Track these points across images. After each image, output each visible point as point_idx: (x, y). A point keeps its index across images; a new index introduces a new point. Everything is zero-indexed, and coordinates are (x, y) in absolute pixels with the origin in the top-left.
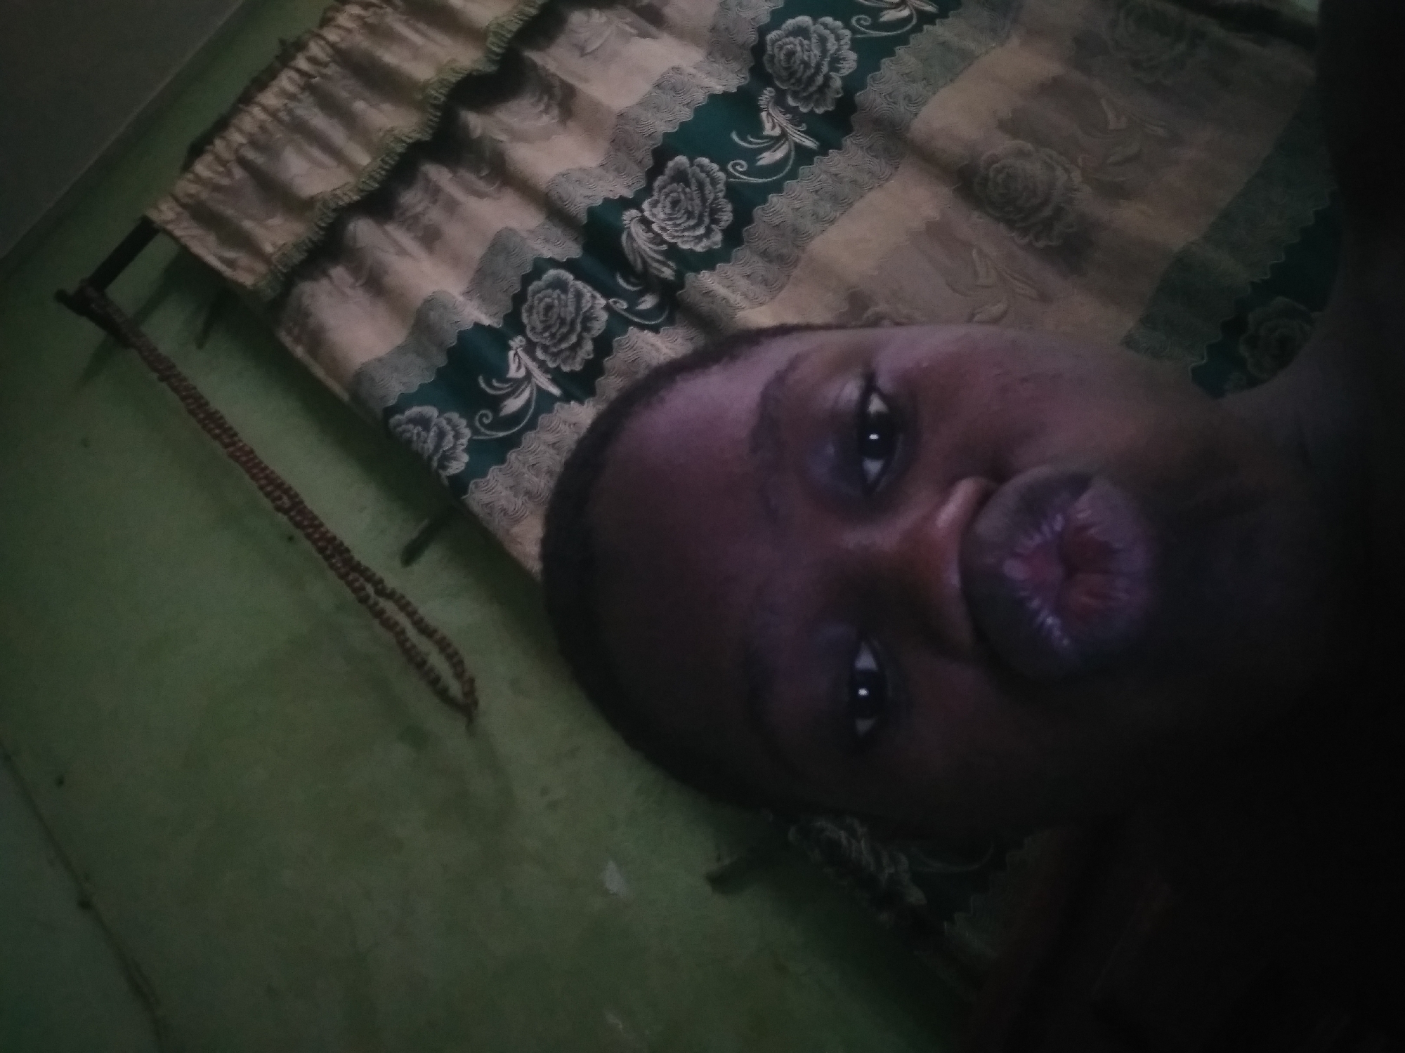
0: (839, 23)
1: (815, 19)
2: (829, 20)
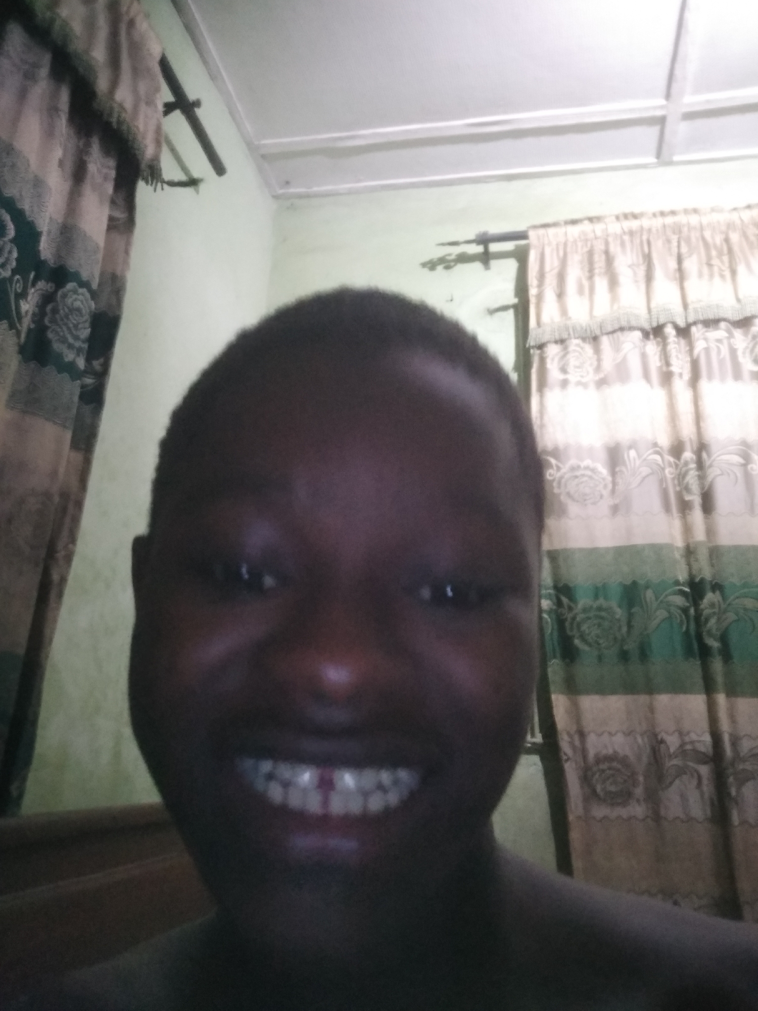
0: (14, 264)
1: (13, 241)
2: (15, 255)
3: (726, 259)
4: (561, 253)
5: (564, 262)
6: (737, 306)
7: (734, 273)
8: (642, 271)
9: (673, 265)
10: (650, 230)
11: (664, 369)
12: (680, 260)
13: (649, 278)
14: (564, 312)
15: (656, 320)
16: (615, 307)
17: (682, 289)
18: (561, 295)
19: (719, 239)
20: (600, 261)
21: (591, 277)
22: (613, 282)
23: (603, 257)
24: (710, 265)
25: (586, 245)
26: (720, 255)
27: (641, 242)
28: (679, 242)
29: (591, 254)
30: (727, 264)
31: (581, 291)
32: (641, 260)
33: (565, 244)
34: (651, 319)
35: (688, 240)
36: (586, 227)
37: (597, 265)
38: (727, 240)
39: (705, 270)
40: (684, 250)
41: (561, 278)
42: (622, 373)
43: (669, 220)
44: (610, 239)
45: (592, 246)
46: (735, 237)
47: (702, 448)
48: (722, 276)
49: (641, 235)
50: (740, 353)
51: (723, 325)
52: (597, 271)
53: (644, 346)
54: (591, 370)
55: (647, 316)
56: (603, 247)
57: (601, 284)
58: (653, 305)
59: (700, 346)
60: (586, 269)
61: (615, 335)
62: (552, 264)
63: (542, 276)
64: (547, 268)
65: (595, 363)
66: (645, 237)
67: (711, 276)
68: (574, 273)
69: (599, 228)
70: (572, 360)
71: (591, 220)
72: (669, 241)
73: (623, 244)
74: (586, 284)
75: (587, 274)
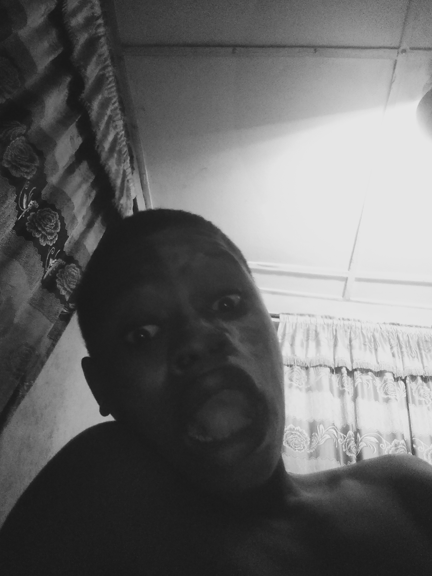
0: (55, 242)
3: (373, 344)
4: (294, 327)
5: (295, 331)
6: (377, 365)
7: (376, 350)
8: (332, 343)
9: (347, 342)
10: (337, 325)
11: (341, 389)
12: (350, 341)
13: (335, 345)
14: (293, 352)
15: (337, 364)
16: (318, 355)
17: (351, 353)
18: (292, 345)
19: (370, 335)
20: (312, 334)
21: (308, 340)
22: (318, 343)
23: (314, 332)
24: (365, 345)
25: (306, 326)
26: (370, 342)
27: (333, 329)
28: (350, 333)
29: (308, 330)
30: (373, 347)
31: (302, 345)
32: (332, 338)
33: (296, 324)
34: (335, 363)
35: (355, 333)
36: (307, 318)
37: (310, 335)
38: (374, 336)
39: (363, 346)
40: (353, 336)
41: (293, 338)
42: (319, 387)
43: (346, 322)
44: (318, 326)
45: (308, 327)
46: (377, 335)
47: (358, 431)
48: (371, 352)
49: (333, 327)
50: (378, 388)
51: (370, 373)
52: (310, 338)
53: (331, 376)
54: (304, 383)
55: (333, 363)
56: (314, 328)
57: (312, 344)
58: (336, 358)
59: (358, 381)
60: (306, 336)
61: (317, 368)
62: (289, 331)
63: (284, 335)
64: (287, 332)
65: (306, 380)
66: (334, 328)
67: (365, 350)
68: (300, 337)
69: (313, 320)
70: (295, 376)
71: (309, 315)
72: (346, 331)
73: (324, 328)
74: (305, 343)
75: (306, 339)
